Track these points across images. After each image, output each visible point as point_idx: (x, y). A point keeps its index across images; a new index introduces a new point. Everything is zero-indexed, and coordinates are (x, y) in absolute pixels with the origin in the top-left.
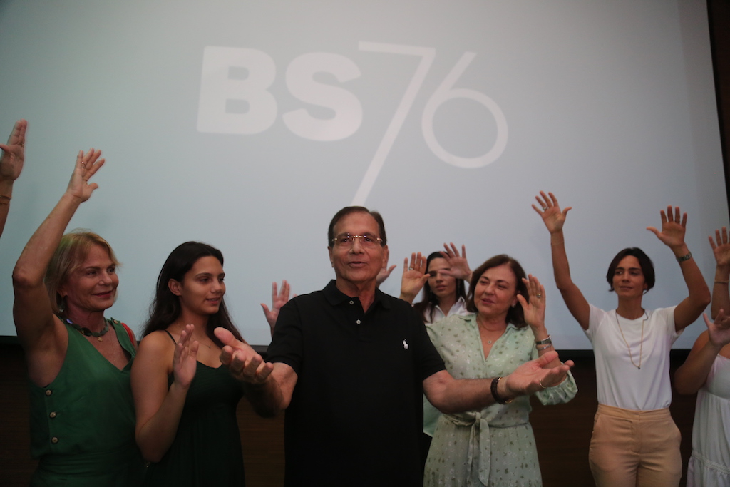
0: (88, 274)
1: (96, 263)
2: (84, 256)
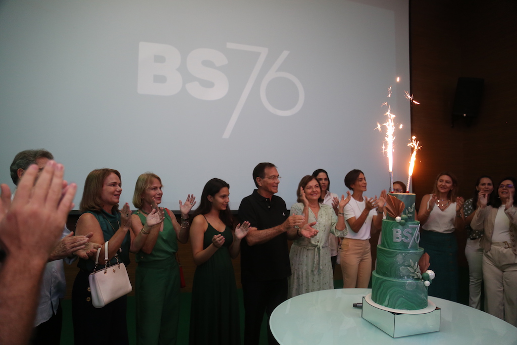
0: (152, 189)
1: (155, 185)
2: (152, 183)
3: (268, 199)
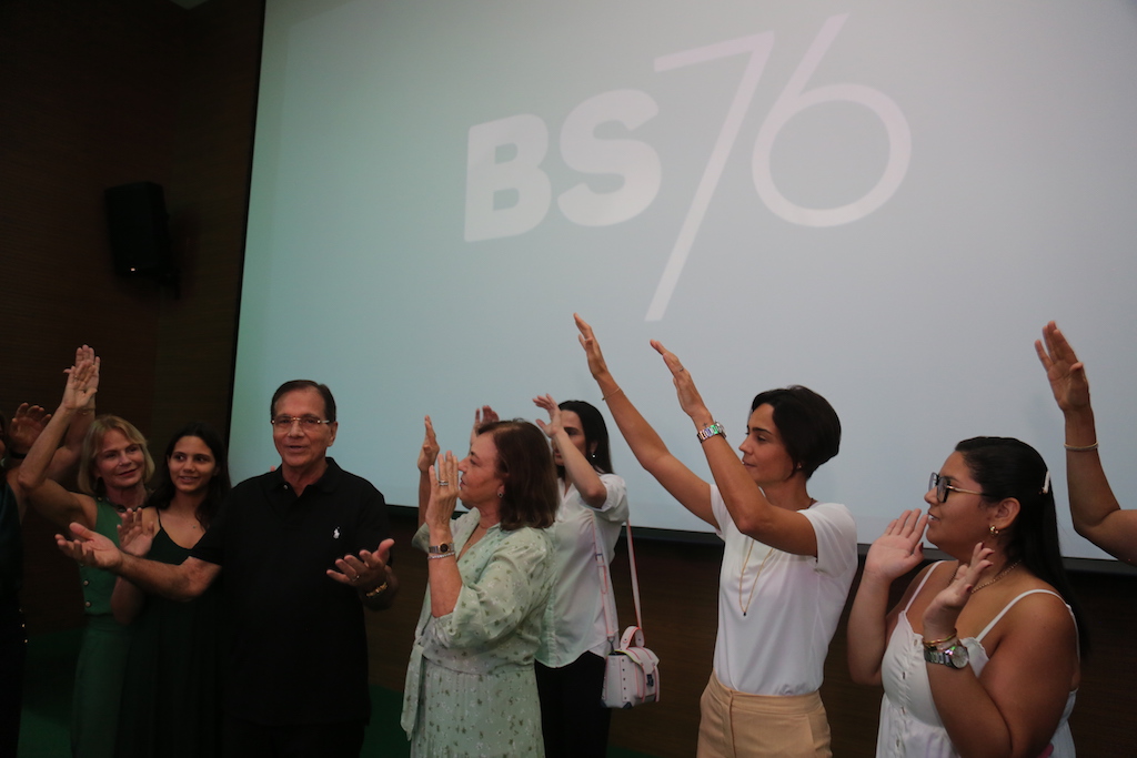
3: (288, 484)
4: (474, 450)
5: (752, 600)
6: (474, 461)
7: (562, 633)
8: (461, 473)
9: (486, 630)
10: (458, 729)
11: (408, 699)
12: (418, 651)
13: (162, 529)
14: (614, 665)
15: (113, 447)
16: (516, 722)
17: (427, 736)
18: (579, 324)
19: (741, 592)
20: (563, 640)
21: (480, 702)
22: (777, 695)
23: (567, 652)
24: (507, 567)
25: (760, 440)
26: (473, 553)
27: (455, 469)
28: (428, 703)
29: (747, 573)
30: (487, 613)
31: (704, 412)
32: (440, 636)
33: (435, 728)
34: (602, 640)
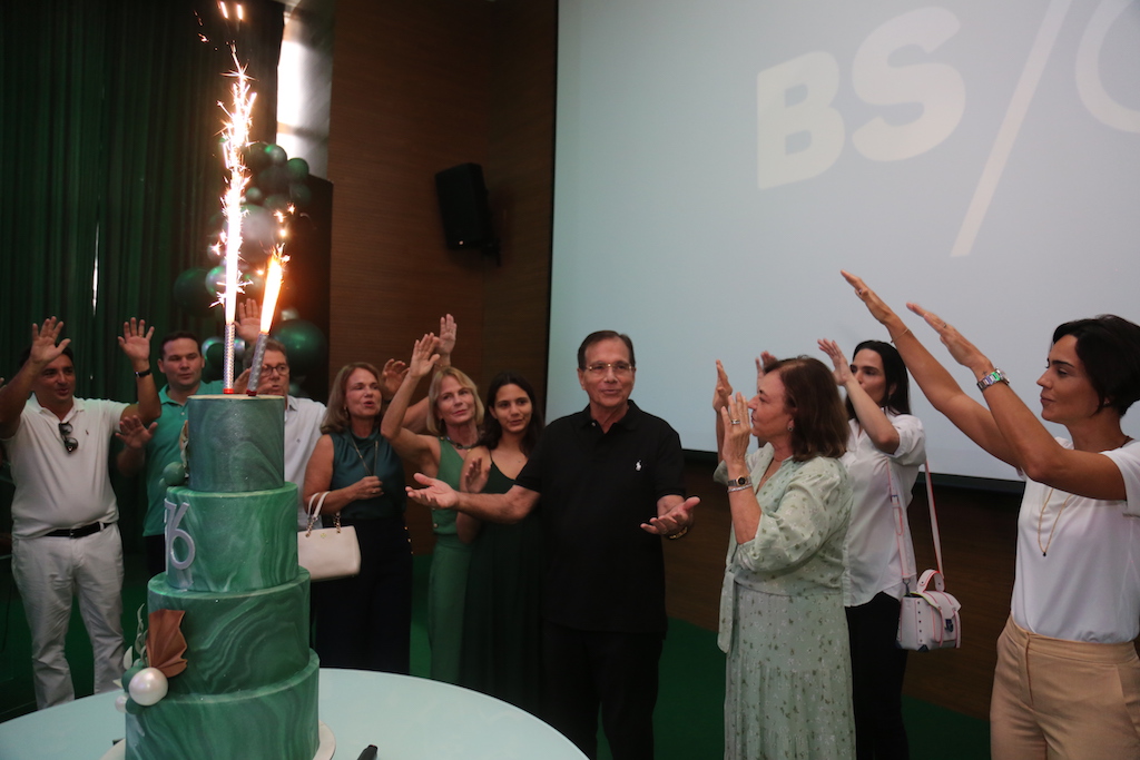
3: (596, 422)
4: (762, 388)
5: (1052, 540)
6: (763, 398)
7: (857, 572)
8: (750, 411)
9: (787, 554)
10: (770, 646)
11: (723, 622)
12: (730, 576)
13: (493, 465)
14: (909, 607)
15: (448, 390)
16: (826, 642)
17: (741, 653)
18: (850, 280)
19: (1040, 531)
20: (859, 580)
21: (791, 622)
22: (1080, 641)
23: (862, 592)
24: (803, 495)
25: (1061, 374)
26: (770, 485)
27: (745, 407)
28: (742, 623)
29: (1047, 513)
30: (787, 539)
31: (982, 360)
32: (746, 561)
33: (748, 645)
34: (897, 582)
